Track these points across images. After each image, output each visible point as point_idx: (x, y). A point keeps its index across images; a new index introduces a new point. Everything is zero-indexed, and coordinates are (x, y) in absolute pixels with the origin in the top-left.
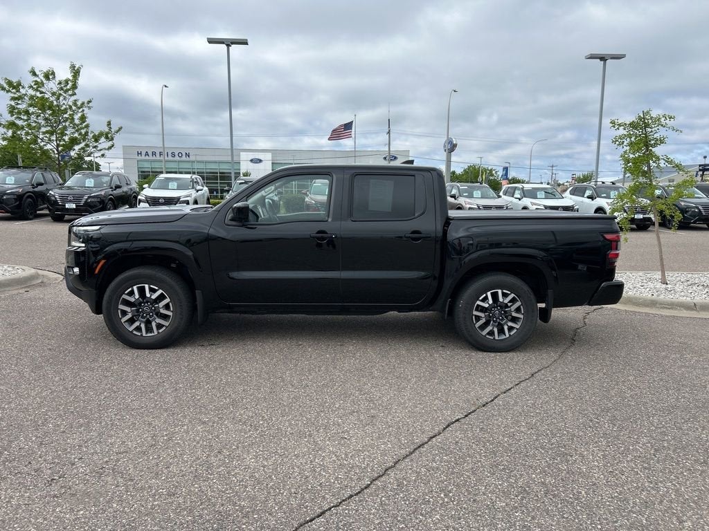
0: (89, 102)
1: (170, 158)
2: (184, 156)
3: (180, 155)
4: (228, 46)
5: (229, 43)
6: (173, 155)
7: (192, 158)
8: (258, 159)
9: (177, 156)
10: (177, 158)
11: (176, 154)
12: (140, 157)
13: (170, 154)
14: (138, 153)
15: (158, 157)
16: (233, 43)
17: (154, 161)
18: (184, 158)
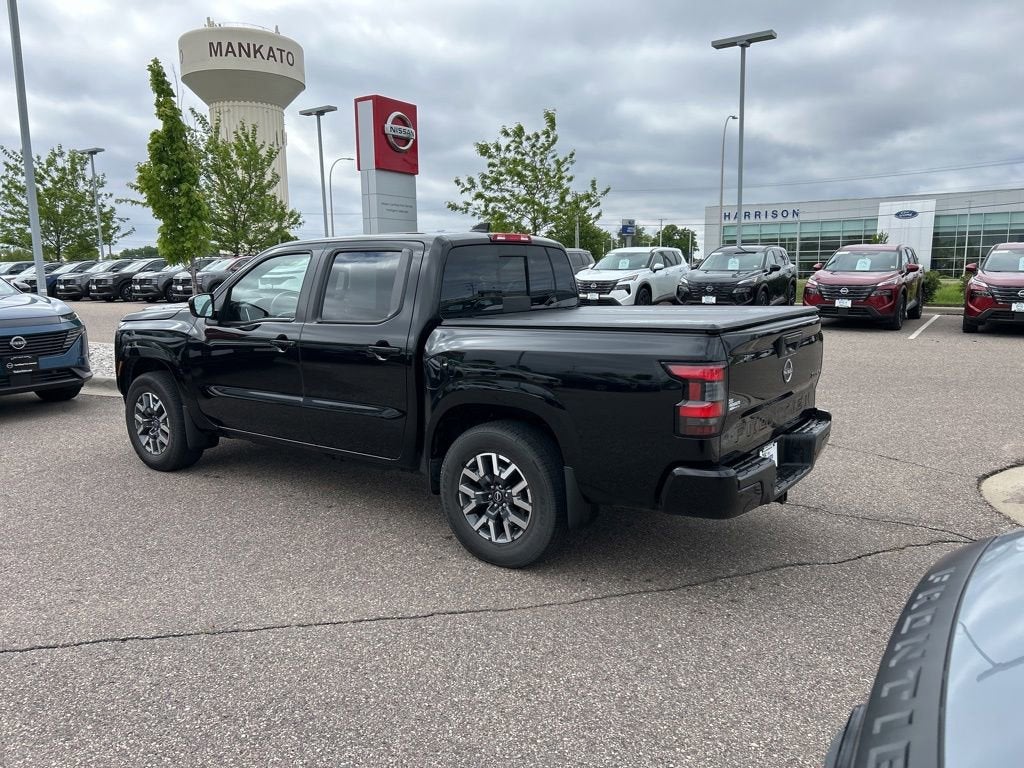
0: (572, 155)
1: (770, 219)
2: (790, 216)
3: (785, 213)
4: (743, 46)
5: (745, 42)
6: (775, 214)
7: (802, 217)
8: (910, 212)
9: (780, 216)
10: (780, 219)
11: (780, 212)
12: (726, 222)
13: (770, 213)
14: (725, 216)
15: (752, 220)
16: (750, 41)
17: (748, 225)
18: (790, 218)
